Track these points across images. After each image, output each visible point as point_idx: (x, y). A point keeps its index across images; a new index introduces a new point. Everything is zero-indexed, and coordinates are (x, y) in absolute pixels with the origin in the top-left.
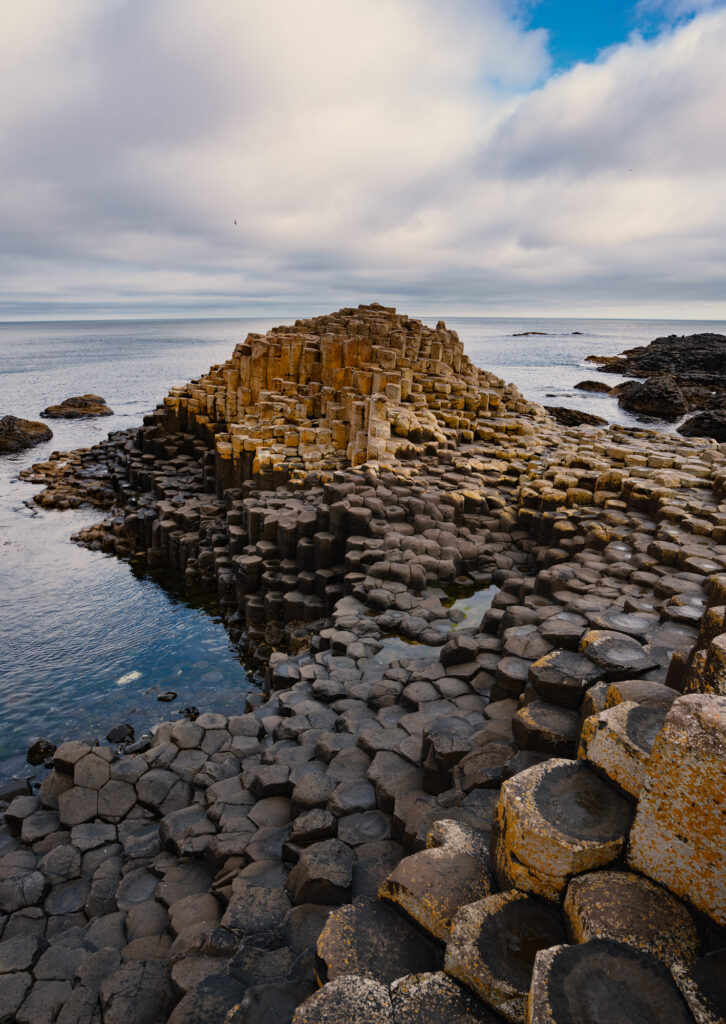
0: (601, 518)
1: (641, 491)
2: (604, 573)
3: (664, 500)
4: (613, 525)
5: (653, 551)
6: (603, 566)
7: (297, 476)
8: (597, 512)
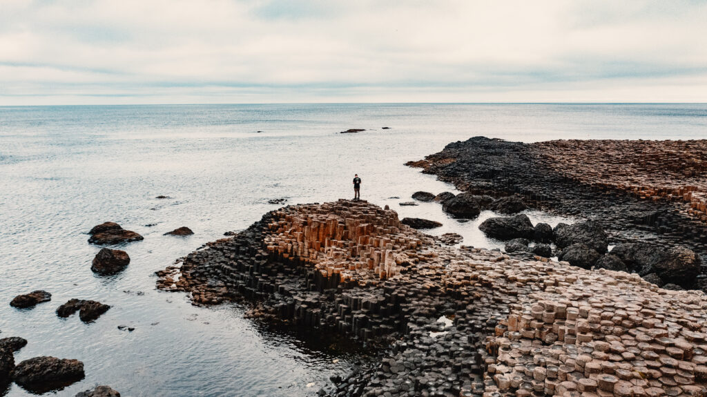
0: (475, 290)
1: (485, 281)
2: (483, 307)
3: (493, 283)
4: (480, 292)
5: (494, 299)
6: (481, 305)
7: (362, 283)
8: (473, 288)
